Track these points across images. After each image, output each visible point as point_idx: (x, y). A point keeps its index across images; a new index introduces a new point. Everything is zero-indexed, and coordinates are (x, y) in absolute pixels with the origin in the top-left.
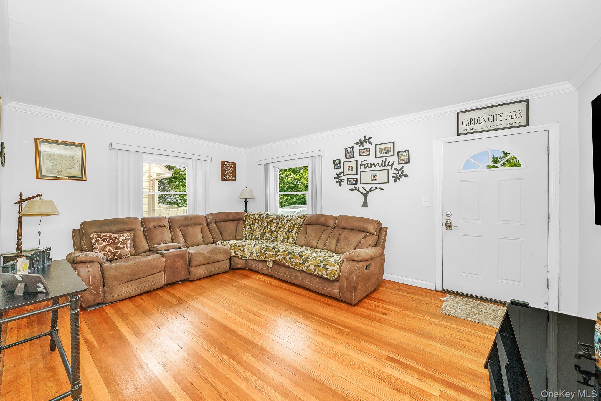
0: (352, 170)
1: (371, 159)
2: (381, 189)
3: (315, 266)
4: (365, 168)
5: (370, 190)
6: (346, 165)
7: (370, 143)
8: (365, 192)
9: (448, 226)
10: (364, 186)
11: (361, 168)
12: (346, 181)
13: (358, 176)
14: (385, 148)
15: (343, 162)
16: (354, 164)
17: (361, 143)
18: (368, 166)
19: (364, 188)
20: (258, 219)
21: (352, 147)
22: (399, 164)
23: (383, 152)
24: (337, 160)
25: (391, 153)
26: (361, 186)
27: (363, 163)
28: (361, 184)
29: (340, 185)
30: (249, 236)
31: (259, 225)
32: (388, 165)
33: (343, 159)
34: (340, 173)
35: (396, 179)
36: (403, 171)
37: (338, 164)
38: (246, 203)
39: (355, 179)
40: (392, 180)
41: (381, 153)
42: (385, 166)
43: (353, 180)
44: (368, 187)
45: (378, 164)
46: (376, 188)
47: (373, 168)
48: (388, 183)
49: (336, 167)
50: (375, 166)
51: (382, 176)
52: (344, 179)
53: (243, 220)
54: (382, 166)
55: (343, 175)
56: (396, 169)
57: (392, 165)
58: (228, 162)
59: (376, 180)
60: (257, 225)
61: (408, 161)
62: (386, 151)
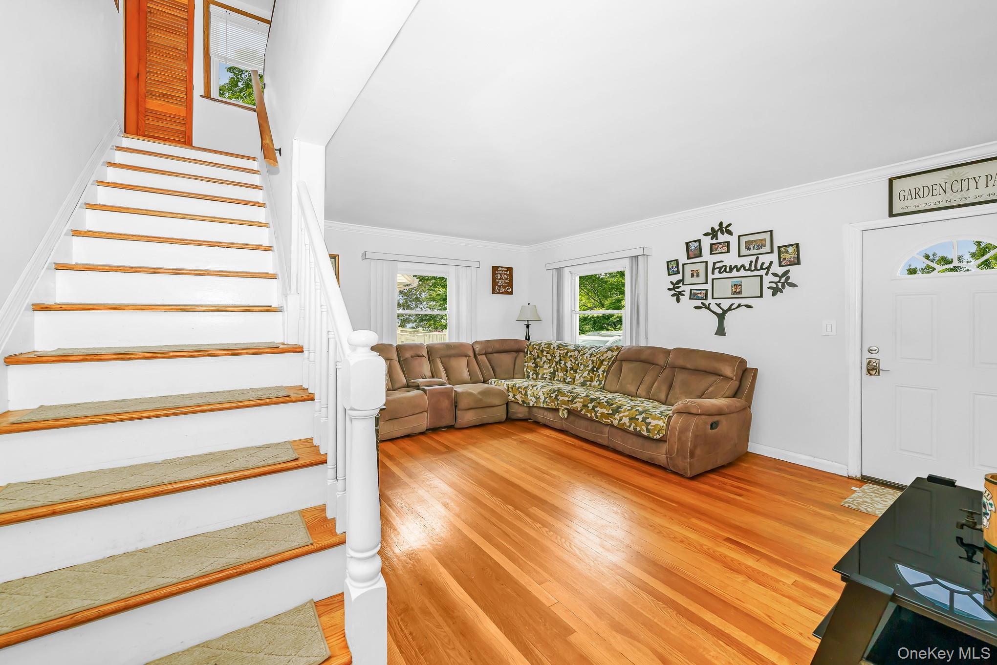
0: (698, 276)
1: (731, 259)
2: (749, 306)
3: (631, 419)
4: (720, 272)
5: (730, 309)
6: (688, 269)
7: (730, 233)
8: (720, 311)
9: (873, 369)
10: (718, 301)
11: (713, 273)
12: (687, 294)
13: (708, 286)
14: (755, 241)
15: (683, 265)
16: (701, 268)
17: (713, 234)
18: (725, 270)
19: (719, 305)
20: (546, 351)
21: (699, 241)
22: (780, 266)
23: (751, 247)
24: (673, 261)
25: (767, 249)
26: (713, 302)
27: (717, 265)
28: (713, 298)
29: (678, 300)
30: (532, 375)
31: (548, 360)
32: (761, 268)
33: (683, 259)
34: (679, 282)
35: (776, 291)
36: (788, 278)
37: (674, 267)
38: (528, 326)
39: (703, 292)
40: (767, 293)
41: (749, 249)
42: (756, 269)
43: (699, 292)
44: (725, 304)
45: (743, 266)
46: (739, 306)
47: (734, 273)
48: (761, 296)
49: (670, 271)
50: (738, 270)
51: (750, 286)
52: (684, 291)
53: (524, 352)
54: (750, 269)
55: (683, 284)
56: (775, 275)
57: (768, 268)
58: (502, 267)
59: (740, 293)
60: (544, 359)
61: (798, 262)
62: (758, 246)
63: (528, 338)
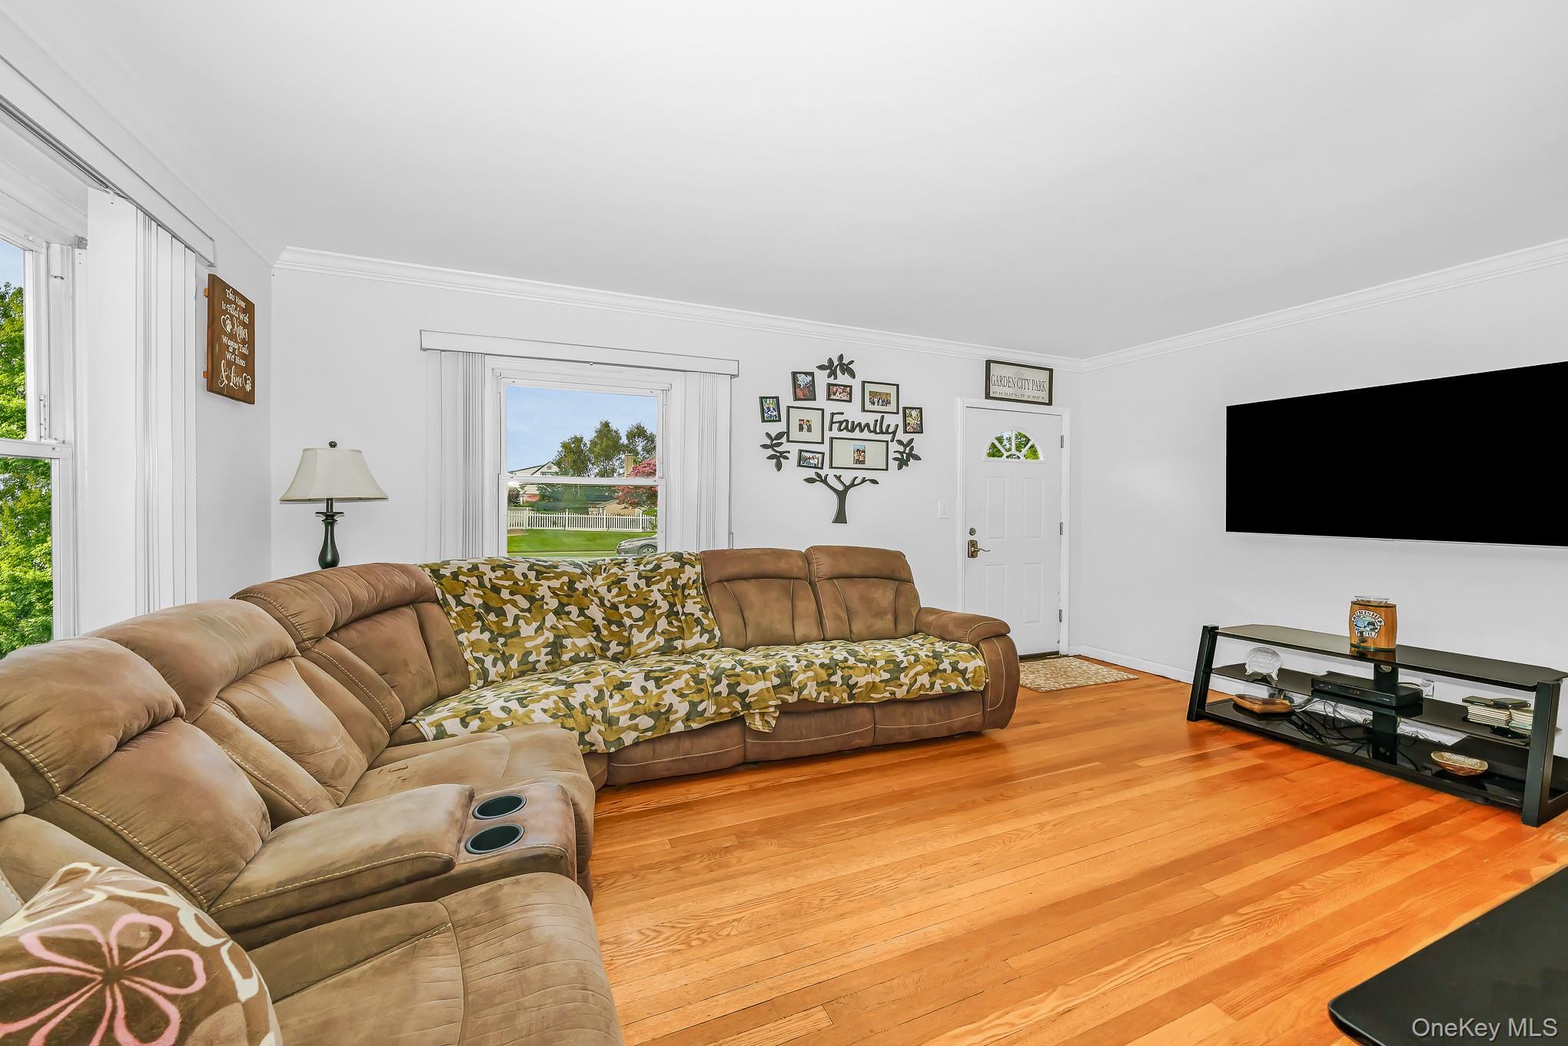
0: (809, 430)
1: (852, 412)
2: (874, 482)
4: (840, 430)
5: (853, 485)
6: (796, 416)
7: (853, 375)
8: (840, 488)
9: (973, 550)
10: (838, 472)
11: (831, 429)
12: (794, 457)
13: (825, 448)
14: (880, 394)
15: (789, 408)
16: (815, 418)
17: (830, 368)
18: (846, 428)
19: (838, 478)
20: (506, 588)
21: (812, 374)
22: (905, 432)
23: (876, 400)
24: (770, 398)
25: (892, 407)
26: (831, 473)
27: (837, 418)
28: (831, 467)
29: (779, 467)
31: (523, 610)
32: (887, 432)
33: (786, 400)
34: (780, 436)
35: (902, 463)
36: (912, 449)
37: (772, 409)
38: (330, 519)
39: (817, 455)
40: (893, 464)
41: (873, 403)
42: (882, 432)
43: (811, 455)
44: (847, 477)
45: (867, 425)
46: (864, 481)
47: (857, 434)
48: (887, 469)
49: (766, 415)
50: (862, 431)
51: (875, 454)
52: (789, 452)
53: (437, 601)
54: (875, 431)
55: (788, 441)
56: (900, 442)
57: (894, 433)
58: (235, 292)
59: (863, 462)
60: (511, 611)
61: (920, 430)
62: (883, 401)
63: (329, 560)
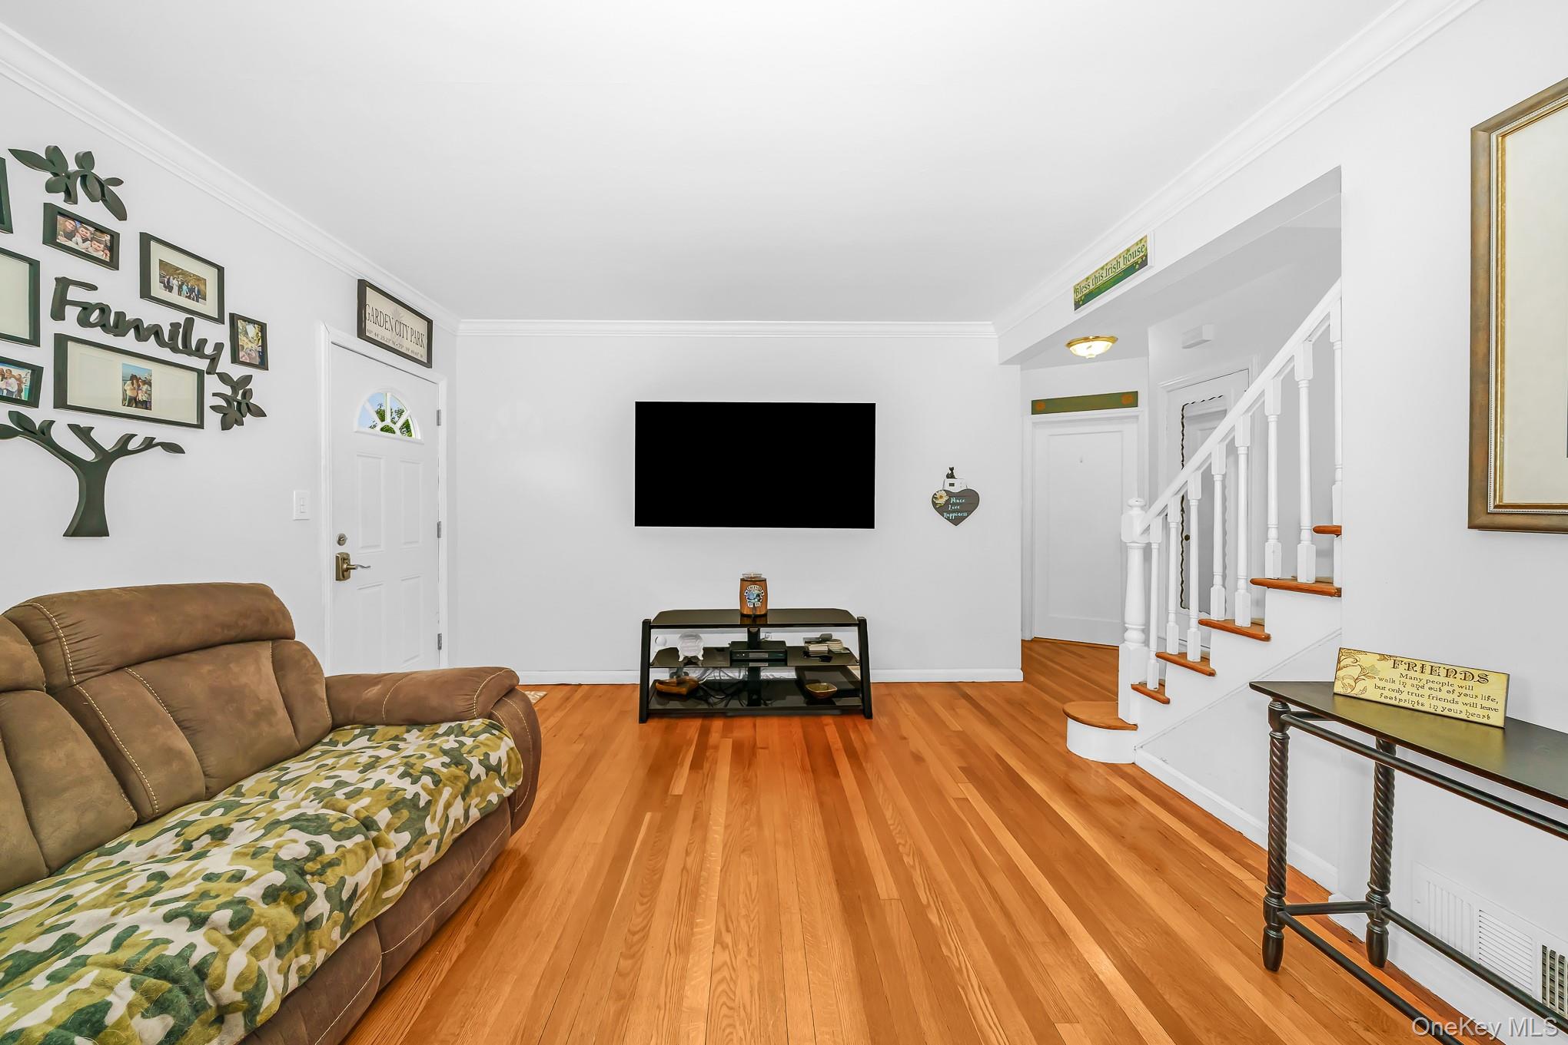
1: (117, 291)
2: (174, 448)
4: (84, 323)
5: (122, 449)
7: (120, 213)
8: (88, 455)
9: (343, 569)
10: (80, 420)
11: (58, 316)
13: (42, 357)
14: (184, 273)
17: (55, 169)
18: (101, 322)
19: (82, 432)
22: (235, 359)
25: (209, 307)
26: (62, 418)
27: (74, 293)
28: (62, 405)
32: (199, 354)
35: (230, 418)
36: (247, 394)
40: (213, 419)
41: (169, 288)
42: (187, 349)
44: (106, 433)
45: (155, 329)
47: (129, 341)
48: (200, 425)
50: (141, 337)
51: (172, 392)
54: (175, 350)
56: (224, 378)
57: (214, 360)
61: (263, 364)
62: (191, 290)
